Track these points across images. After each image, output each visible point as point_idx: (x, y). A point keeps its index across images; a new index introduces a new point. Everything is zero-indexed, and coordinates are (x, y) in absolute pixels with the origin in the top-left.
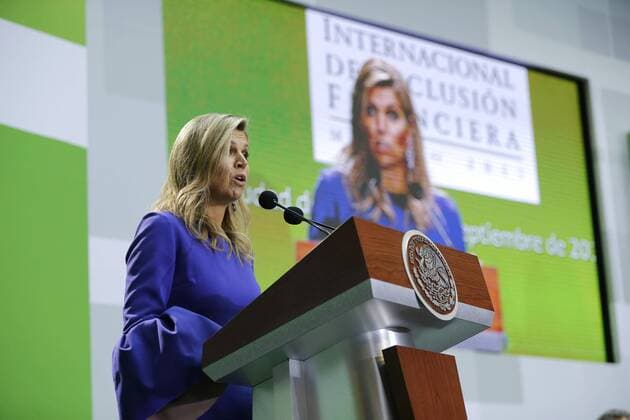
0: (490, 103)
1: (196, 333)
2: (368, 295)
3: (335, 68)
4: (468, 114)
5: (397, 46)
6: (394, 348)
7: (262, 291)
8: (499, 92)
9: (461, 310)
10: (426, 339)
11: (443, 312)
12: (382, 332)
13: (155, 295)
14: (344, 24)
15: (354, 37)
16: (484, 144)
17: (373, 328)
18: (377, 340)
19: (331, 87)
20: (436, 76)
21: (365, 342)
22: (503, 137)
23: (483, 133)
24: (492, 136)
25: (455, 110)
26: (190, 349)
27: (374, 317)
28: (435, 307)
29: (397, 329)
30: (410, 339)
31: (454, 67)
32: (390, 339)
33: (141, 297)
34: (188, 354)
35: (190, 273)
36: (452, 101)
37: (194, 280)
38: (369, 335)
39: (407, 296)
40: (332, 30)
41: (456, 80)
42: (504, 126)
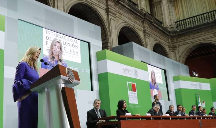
0: (73, 46)
1: (27, 84)
2: (60, 78)
3: (47, 38)
4: (70, 48)
5: (58, 35)
6: (64, 87)
7: (40, 77)
8: (75, 44)
9: (75, 81)
10: (69, 86)
11: (72, 81)
12: (62, 84)
13: (20, 77)
14: (49, 31)
15: (51, 33)
16: (72, 53)
17: (60, 84)
18: (61, 86)
19: (47, 41)
20: (65, 41)
21: (59, 86)
22: (75, 52)
23: (72, 51)
24: (74, 51)
25: (67, 47)
26: (26, 87)
27: (60, 82)
28: (71, 80)
29: (64, 84)
30: (66, 86)
31: (67, 39)
32: (63, 86)
33: (18, 76)
34: (25, 88)
35: (28, 72)
36: (67, 45)
37: (28, 74)
38: (59, 85)
39: (66, 78)
40: (47, 31)
41: (68, 42)
42: (76, 50)
